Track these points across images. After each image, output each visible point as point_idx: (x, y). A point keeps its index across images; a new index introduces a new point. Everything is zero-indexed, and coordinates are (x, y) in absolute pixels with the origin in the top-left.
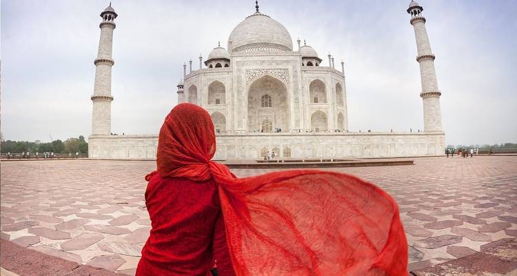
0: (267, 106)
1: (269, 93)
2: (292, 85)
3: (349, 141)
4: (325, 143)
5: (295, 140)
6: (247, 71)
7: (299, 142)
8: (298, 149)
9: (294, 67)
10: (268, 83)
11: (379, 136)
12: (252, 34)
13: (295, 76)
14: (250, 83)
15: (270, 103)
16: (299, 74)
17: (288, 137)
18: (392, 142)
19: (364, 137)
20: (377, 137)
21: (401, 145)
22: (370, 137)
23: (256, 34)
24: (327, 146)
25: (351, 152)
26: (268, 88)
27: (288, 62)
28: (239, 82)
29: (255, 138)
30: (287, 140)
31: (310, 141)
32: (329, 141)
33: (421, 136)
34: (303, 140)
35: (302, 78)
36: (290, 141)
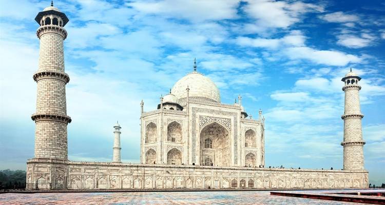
0: (208, 147)
1: (211, 137)
2: (233, 132)
3: (295, 176)
4: (278, 177)
5: (257, 174)
6: (200, 117)
7: (259, 175)
8: (259, 181)
9: (235, 119)
10: (212, 130)
11: (316, 173)
12: (196, 88)
13: (236, 125)
14: (202, 128)
15: (211, 146)
16: (238, 124)
17: (252, 172)
18: (325, 177)
19: (306, 173)
20: (314, 173)
21: (332, 180)
22: (310, 173)
23: (200, 89)
24: (279, 179)
25: (296, 184)
26: (211, 133)
27: (230, 113)
28: (194, 125)
29: (227, 171)
30: (251, 173)
31: (267, 175)
32: (281, 175)
33: (347, 174)
34: (263, 174)
35: (240, 127)
36: (253, 174)
